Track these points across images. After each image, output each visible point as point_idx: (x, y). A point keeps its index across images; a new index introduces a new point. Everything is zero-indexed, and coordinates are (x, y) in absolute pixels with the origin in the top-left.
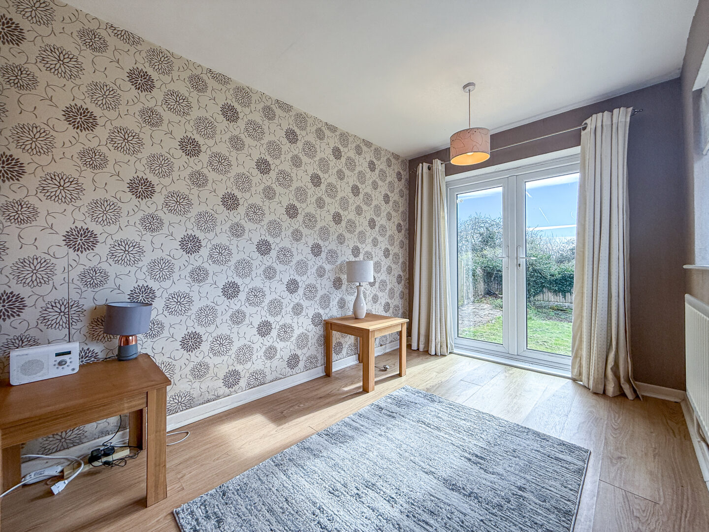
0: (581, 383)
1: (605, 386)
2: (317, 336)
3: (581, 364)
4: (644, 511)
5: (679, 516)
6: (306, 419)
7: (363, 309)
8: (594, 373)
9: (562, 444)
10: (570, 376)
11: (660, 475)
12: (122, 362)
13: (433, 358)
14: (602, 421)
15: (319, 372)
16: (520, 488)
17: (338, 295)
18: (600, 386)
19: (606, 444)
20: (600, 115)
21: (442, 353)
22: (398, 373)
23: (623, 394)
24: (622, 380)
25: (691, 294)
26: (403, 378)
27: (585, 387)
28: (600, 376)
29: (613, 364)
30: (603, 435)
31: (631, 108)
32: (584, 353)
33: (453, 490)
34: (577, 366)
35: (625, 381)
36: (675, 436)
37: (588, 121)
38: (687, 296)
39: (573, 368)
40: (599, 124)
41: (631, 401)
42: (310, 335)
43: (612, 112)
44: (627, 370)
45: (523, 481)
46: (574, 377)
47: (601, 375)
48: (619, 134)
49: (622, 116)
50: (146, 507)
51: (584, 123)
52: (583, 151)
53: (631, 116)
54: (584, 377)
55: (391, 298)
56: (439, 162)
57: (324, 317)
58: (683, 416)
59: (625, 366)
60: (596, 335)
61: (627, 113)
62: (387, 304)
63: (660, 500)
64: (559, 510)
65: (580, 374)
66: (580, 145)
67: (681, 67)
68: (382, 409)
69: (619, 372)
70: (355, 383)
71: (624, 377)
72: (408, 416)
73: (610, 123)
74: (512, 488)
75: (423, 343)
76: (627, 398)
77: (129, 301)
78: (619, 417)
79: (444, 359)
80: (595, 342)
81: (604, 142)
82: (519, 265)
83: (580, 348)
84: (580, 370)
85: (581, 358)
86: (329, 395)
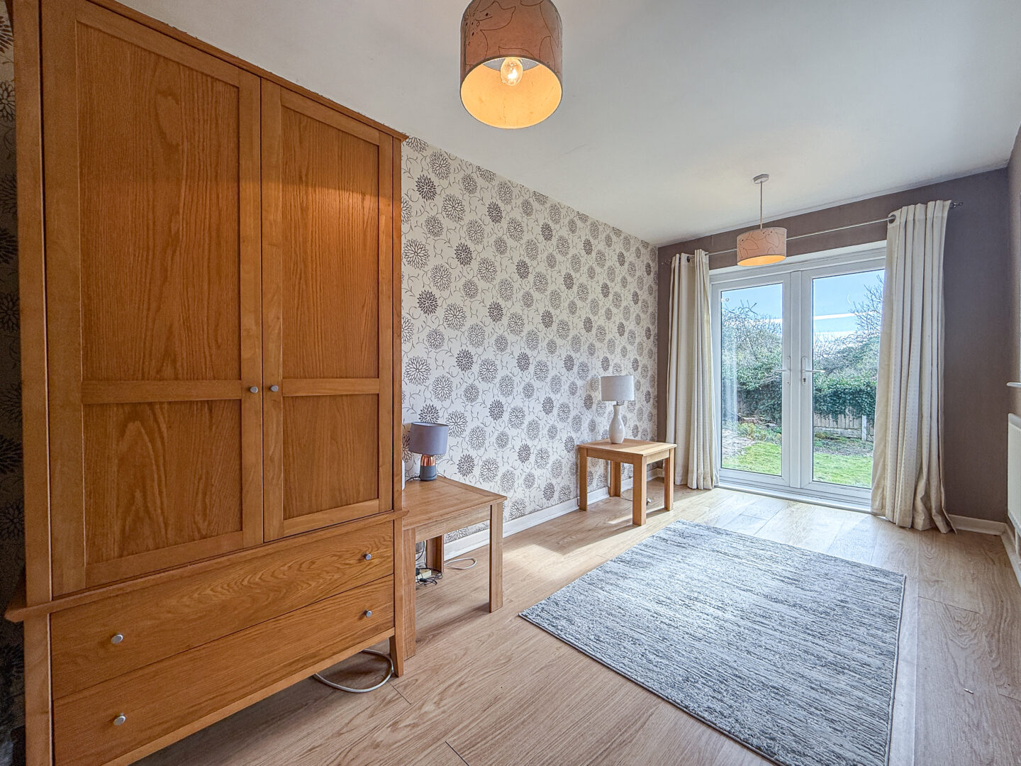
0: (884, 518)
1: (913, 518)
2: (570, 463)
3: (883, 495)
4: (964, 618)
5: (999, 621)
6: (588, 549)
7: (622, 433)
8: (900, 505)
9: (874, 569)
10: (869, 510)
11: (979, 595)
12: (425, 483)
13: (695, 492)
14: (914, 551)
15: (572, 505)
16: (842, 601)
17: (589, 416)
18: (907, 519)
19: (921, 570)
20: (912, 207)
21: (705, 487)
22: (663, 507)
23: (935, 528)
24: (934, 511)
25: (1014, 413)
26: (671, 513)
27: (890, 521)
28: (908, 507)
29: (923, 493)
30: (917, 564)
31: (950, 201)
32: (888, 483)
33: (776, 602)
34: (878, 498)
35: (937, 512)
36: (994, 564)
37: (897, 213)
38: (1010, 415)
39: (873, 499)
40: (910, 218)
41: (944, 535)
42: (564, 461)
43: (927, 204)
44: (939, 500)
45: (843, 597)
46: (875, 511)
47: (910, 507)
48: (934, 229)
49: (939, 211)
50: (490, 612)
51: (890, 216)
52: (890, 246)
53: (949, 211)
54: (888, 511)
55: (640, 419)
56: (703, 253)
57: (577, 442)
58: (1004, 547)
59: (937, 496)
60: (903, 461)
61: (943, 206)
62: (636, 427)
63: (980, 611)
64: (885, 616)
65: (883, 507)
66: (886, 239)
67: (1009, 157)
68: (667, 540)
69: (930, 503)
70: (619, 517)
71: (935, 508)
72: (699, 546)
73: (924, 217)
74: (835, 601)
75: (680, 475)
76: (940, 531)
77: (420, 421)
78: (932, 548)
79: (708, 493)
80: (903, 469)
81: (915, 239)
82: (805, 379)
83: (883, 477)
84: (882, 503)
85: (883, 489)
86: (596, 529)
